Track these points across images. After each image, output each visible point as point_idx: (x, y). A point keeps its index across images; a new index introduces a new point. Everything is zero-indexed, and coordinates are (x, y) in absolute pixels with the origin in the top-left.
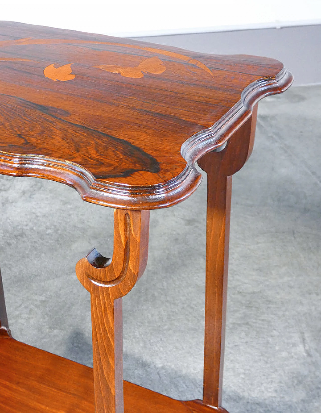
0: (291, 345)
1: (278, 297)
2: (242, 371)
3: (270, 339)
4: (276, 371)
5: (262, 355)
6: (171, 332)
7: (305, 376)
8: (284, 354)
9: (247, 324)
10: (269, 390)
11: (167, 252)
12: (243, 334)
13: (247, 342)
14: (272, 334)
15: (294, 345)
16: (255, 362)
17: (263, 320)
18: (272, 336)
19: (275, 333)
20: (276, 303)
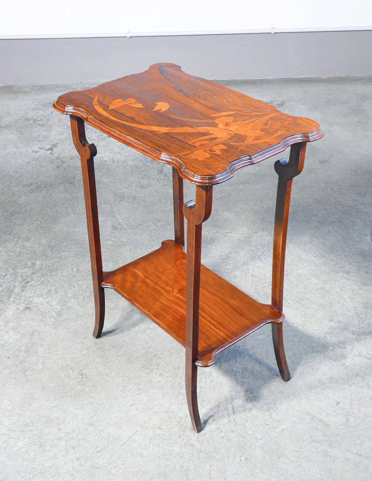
0: (363, 235)
1: (365, 210)
2: (329, 244)
3: (351, 231)
4: (349, 246)
5: (343, 238)
6: (292, 221)
7: (366, 251)
8: (357, 239)
9: (340, 222)
10: (341, 255)
11: (302, 178)
12: (336, 227)
13: (337, 231)
14: (354, 228)
15: (365, 235)
16: (338, 241)
17: (351, 221)
18: (353, 229)
19: (356, 228)
20: (362, 213)
